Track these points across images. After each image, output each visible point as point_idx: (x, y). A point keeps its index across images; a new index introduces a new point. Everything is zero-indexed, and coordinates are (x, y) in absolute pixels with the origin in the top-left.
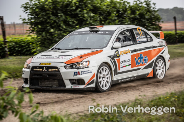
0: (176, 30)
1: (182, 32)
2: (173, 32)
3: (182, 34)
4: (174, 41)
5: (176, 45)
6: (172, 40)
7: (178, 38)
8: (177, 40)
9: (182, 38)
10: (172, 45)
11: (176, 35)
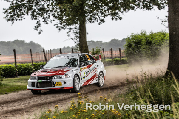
0: (16, 63)
1: (22, 64)
2: (13, 65)
3: (22, 67)
4: (15, 74)
5: (16, 78)
6: (12, 73)
7: (18, 71)
8: (17, 73)
9: (22, 71)
10: (13, 78)
11: (16, 68)
